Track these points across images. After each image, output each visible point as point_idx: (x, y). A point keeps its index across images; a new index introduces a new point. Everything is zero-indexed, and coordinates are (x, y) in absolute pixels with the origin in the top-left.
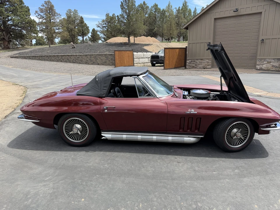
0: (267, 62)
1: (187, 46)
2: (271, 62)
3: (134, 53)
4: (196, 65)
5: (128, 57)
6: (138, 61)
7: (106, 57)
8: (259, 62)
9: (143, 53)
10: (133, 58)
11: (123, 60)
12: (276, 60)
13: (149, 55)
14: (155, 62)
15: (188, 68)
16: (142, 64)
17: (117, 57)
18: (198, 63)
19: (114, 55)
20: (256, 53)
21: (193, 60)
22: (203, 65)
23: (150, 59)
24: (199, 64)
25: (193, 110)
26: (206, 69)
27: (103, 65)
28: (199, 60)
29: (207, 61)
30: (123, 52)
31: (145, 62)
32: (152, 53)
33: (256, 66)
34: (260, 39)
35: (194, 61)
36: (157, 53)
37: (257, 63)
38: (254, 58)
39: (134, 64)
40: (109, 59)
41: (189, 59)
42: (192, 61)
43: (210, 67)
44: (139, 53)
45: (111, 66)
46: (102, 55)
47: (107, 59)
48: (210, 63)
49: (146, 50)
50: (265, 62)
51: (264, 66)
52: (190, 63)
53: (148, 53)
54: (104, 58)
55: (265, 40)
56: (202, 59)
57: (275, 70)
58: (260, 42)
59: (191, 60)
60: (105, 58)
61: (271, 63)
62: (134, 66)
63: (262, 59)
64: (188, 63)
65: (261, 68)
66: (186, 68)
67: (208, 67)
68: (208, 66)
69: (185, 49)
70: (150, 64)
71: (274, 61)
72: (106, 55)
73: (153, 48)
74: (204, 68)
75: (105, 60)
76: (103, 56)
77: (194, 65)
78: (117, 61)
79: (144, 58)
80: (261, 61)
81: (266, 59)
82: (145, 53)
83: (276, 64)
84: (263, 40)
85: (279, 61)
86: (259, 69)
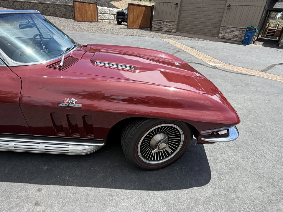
0: (229, 31)
1: (154, 5)
2: (233, 31)
3: (98, 7)
4: (161, 27)
5: (91, 10)
6: (103, 16)
7: (65, 8)
8: (222, 30)
9: (109, 8)
10: (97, 13)
11: (84, 14)
12: (239, 29)
13: (116, 11)
14: (120, 20)
15: (153, 29)
16: (107, 21)
17: (77, 10)
18: (164, 25)
19: (74, 6)
20: (221, 20)
21: (159, 21)
22: (169, 28)
23: (116, 15)
24: (164, 27)
25: (74, 100)
26: (170, 33)
27: (62, 17)
28: (165, 22)
29: (173, 23)
30: (85, 4)
31: (111, 19)
32: (119, 9)
33: (218, 34)
34: (227, 5)
35: (160, 23)
36: (124, 10)
37: (220, 31)
38: (218, 25)
39: (98, 19)
40: (69, 11)
41: (155, 20)
42: (157, 23)
43: (175, 31)
44: (104, 8)
45: (71, 20)
46: (61, 5)
47: (67, 11)
48: (175, 26)
49: (114, 6)
50: (228, 31)
51: (226, 35)
52: (156, 25)
53: (114, 9)
54: (64, 8)
56: (167, 22)
57: (235, 40)
58: (227, 8)
59: (157, 21)
60: (65, 10)
61: (234, 33)
62: (98, 22)
63: (225, 27)
64: (153, 24)
65: (223, 37)
66: (151, 30)
67: (173, 31)
68: (173, 30)
69: (152, 8)
70: (116, 22)
71: (236, 30)
72: (66, 5)
73: (122, 5)
74: (169, 32)
75: (65, 11)
76: (62, 7)
77: (159, 27)
78: (77, 14)
79: (110, 14)
80: (224, 29)
81: (229, 28)
82: (111, 9)
83: (238, 34)
84: (230, 6)
85: (241, 31)
86: (221, 37)
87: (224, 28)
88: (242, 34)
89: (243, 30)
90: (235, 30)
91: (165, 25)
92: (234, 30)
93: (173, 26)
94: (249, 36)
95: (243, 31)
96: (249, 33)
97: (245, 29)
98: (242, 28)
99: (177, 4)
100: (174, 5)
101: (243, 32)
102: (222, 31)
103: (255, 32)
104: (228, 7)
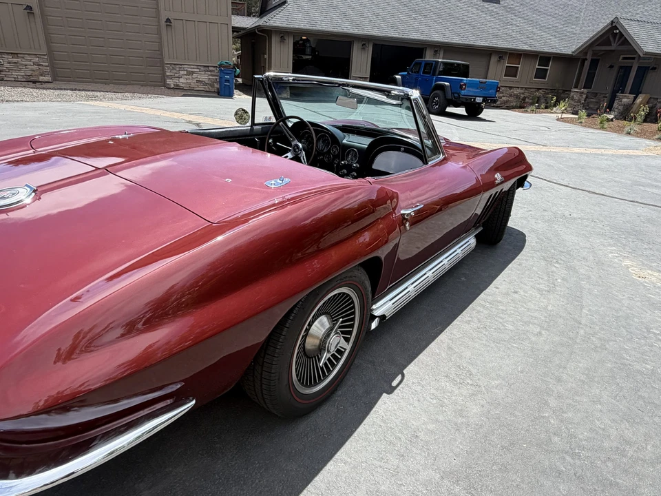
0: (185, 73)
2: (193, 72)
8: (169, 71)
12: (202, 68)
18: (8, 65)
20: (161, 50)
22: (25, 71)
24: (10, 70)
26: (38, 85)
28: (6, 56)
29: (36, 60)
33: (165, 81)
34: (163, 18)
37: (168, 74)
38: (158, 60)
43: (48, 78)
48: (46, 66)
50: (182, 72)
51: (181, 80)
55: (172, 21)
56: (15, 55)
57: (203, 89)
58: (163, 24)
61: (195, 75)
63: (175, 64)
65: (178, 85)
67: (41, 78)
68: (41, 75)
71: (198, 70)
74: (34, 82)
80: (174, 69)
81: (183, 66)
83: (204, 77)
84: (168, 20)
85: (207, 71)
86: (172, 86)
87: (173, 66)
88: (210, 77)
89: (210, 68)
90: (195, 70)
91: (9, 63)
92: (193, 70)
93: (39, 65)
94: (227, 81)
95: (211, 71)
96: (227, 74)
97: (214, 67)
98: (208, 66)
99: (29, 8)
100: (20, 11)
101: (212, 73)
102: (171, 74)
103: (235, 72)
104: (168, 23)
